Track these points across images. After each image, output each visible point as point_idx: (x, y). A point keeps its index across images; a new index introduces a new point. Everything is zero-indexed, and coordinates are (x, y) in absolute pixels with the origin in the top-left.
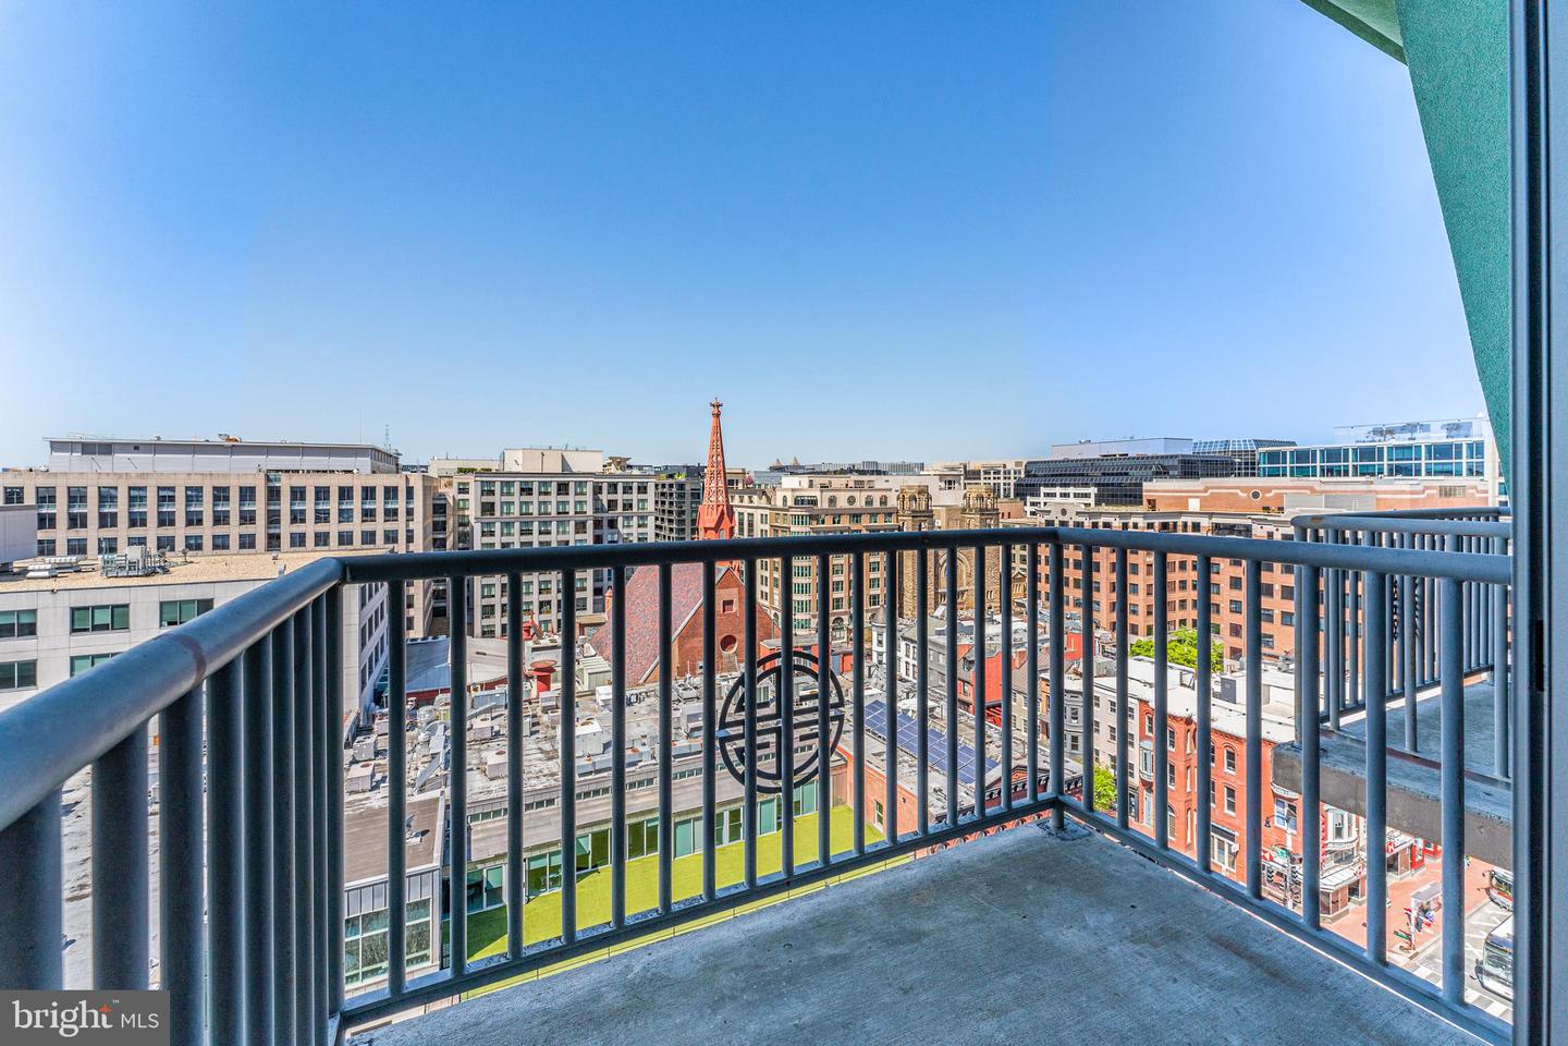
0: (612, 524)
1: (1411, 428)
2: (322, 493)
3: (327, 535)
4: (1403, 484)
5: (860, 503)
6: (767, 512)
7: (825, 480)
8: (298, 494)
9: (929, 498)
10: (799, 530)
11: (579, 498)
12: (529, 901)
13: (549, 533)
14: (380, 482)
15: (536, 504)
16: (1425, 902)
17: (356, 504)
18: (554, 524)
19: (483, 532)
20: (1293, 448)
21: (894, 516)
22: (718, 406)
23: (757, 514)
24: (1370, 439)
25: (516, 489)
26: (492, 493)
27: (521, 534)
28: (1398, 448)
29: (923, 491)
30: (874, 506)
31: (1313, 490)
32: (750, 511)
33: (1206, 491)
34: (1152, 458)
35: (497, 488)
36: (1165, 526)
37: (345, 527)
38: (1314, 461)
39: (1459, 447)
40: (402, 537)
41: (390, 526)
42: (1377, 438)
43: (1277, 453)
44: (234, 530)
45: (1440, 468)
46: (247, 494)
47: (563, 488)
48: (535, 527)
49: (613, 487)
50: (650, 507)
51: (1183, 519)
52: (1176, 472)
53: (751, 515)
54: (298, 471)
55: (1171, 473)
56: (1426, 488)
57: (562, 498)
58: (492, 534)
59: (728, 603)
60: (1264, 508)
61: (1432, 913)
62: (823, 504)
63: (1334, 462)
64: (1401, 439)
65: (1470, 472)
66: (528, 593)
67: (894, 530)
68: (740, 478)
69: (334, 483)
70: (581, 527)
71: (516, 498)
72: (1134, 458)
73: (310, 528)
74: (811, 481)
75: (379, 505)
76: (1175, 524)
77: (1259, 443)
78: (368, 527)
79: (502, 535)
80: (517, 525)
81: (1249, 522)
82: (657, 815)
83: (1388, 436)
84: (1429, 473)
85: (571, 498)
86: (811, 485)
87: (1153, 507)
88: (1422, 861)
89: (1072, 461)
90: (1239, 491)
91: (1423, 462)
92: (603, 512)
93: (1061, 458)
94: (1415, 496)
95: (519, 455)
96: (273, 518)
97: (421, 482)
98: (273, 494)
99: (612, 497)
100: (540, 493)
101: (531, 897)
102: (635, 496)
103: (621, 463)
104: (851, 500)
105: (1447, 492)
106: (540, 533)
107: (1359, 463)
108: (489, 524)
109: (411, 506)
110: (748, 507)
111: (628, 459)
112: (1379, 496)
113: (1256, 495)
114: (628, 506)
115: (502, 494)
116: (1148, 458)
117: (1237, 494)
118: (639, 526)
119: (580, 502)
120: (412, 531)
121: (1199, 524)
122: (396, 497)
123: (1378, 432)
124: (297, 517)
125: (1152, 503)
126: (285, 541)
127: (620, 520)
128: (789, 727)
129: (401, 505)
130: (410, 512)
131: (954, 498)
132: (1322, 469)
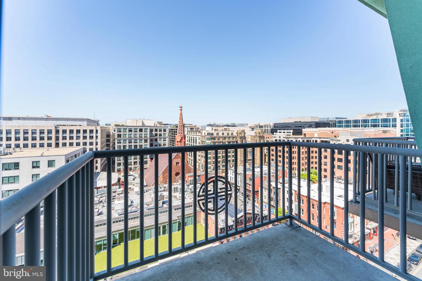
0: (156, 140)
1: (377, 114)
2: (71, 131)
3: (73, 143)
4: (373, 129)
5: (225, 134)
6: (200, 137)
7: (216, 128)
8: (64, 132)
9: (245, 133)
10: (208, 142)
11: (145, 133)
12: (96, 254)
13: (137, 143)
14: (88, 128)
15: (133, 135)
16: (372, 250)
17: (81, 135)
18: (138, 140)
19: (118, 142)
20: (345, 120)
21: (235, 138)
22: (181, 107)
23: (198, 137)
24: (366, 117)
25: (127, 130)
26: (120, 131)
27: (129, 143)
28: (373, 120)
29: (243, 131)
30: (229, 135)
31: (348, 131)
32: (196, 136)
33: (319, 131)
34: (308, 122)
35: (122, 130)
36: (308, 141)
37: (78, 141)
38: (351, 123)
39: (390, 119)
40: (94, 144)
41: (91, 141)
42: (368, 117)
43: (341, 121)
44: (46, 142)
45: (385, 125)
46: (50, 132)
47: (141, 130)
48: (133, 141)
49: (156, 130)
50: (167, 135)
51: (313, 139)
52: (314, 126)
53: (196, 138)
54: (65, 125)
55: (313, 126)
56: (379, 131)
57: (141, 133)
58: (120, 143)
59: (177, 163)
60: (335, 136)
61: (374, 253)
62: (215, 135)
63: (356, 124)
64: (374, 117)
65: (393, 126)
66: (131, 159)
67: (234, 142)
68: (194, 127)
69: (75, 129)
70: (146, 141)
71: (127, 133)
72: (303, 122)
73: (68, 141)
74: (212, 128)
75: (88, 135)
76: (310, 140)
77: (337, 118)
78: (85, 141)
79: (123, 143)
80: (128, 140)
81: (329, 140)
82: (139, 227)
83: (371, 116)
84: (381, 127)
85: (143, 133)
86: (212, 130)
87: (305, 136)
88: (373, 237)
89: (286, 123)
90: (328, 131)
91: (380, 123)
92: (153, 137)
93: (283, 122)
94: (375, 133)
95: (130, 121)
96: (57, 138)
97: (100, 128)
98: (57, 132)
99: (156, 133)
100: (134, 132)
101: (97, 253)
102: (162, 132)
103: (160, 123)
104: (223, 134)
105: (385, 132)
106: (134, 143)
107: (363, 124)
108: (119, 140)
109: (97, 135)
110: (195, 135)
111: (162, 122)
112: (366, 133)
113: (332, 133)
114: (160, 135)
115: (123, 132)
116: (306, 122)
117: (327, 132)
118: (164, 141)
119: (146, 134)
120: (97, 142)
121: (317, 140)
122: (93, 132)
123: (369, 115)
124: (64, 138)
125: (305, 135)
126: (61, 145)
127: (158, 139)
128: (217, 196)
129: (94, 135)
130: (97, 137)
131: (253, 133)
132: (353, 125)
